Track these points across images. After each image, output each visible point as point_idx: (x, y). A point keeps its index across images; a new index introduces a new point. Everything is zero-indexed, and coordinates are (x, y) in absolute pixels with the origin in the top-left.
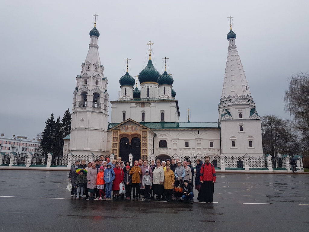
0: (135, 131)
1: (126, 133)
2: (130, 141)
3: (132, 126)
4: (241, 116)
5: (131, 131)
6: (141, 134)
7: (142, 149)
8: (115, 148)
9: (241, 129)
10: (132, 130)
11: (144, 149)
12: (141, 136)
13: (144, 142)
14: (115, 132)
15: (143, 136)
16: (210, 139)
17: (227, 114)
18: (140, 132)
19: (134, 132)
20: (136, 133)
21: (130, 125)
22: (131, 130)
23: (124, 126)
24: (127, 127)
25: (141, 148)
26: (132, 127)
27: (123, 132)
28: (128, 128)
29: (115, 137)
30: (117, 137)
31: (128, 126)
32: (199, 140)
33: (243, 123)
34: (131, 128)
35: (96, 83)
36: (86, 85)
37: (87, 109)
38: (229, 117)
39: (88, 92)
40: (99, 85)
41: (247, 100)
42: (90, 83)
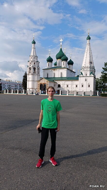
0: (45, 82)
1: (42, 83)
2: (43, 86)
9: (86, 80)
12: (47, 84)
13: (47, 86)
14: (39, 82)
16: (76, 84)
22: (43, 81)
30: (39, 84)
32: (72, 84)
33: (87, 78)
35: (34, 63)
36: (30, 65)
37: (31, 74)
38: (82, 76)
39: (31, 67)
40: (35, 65)
41: (89, 68)
42: (32, 64)
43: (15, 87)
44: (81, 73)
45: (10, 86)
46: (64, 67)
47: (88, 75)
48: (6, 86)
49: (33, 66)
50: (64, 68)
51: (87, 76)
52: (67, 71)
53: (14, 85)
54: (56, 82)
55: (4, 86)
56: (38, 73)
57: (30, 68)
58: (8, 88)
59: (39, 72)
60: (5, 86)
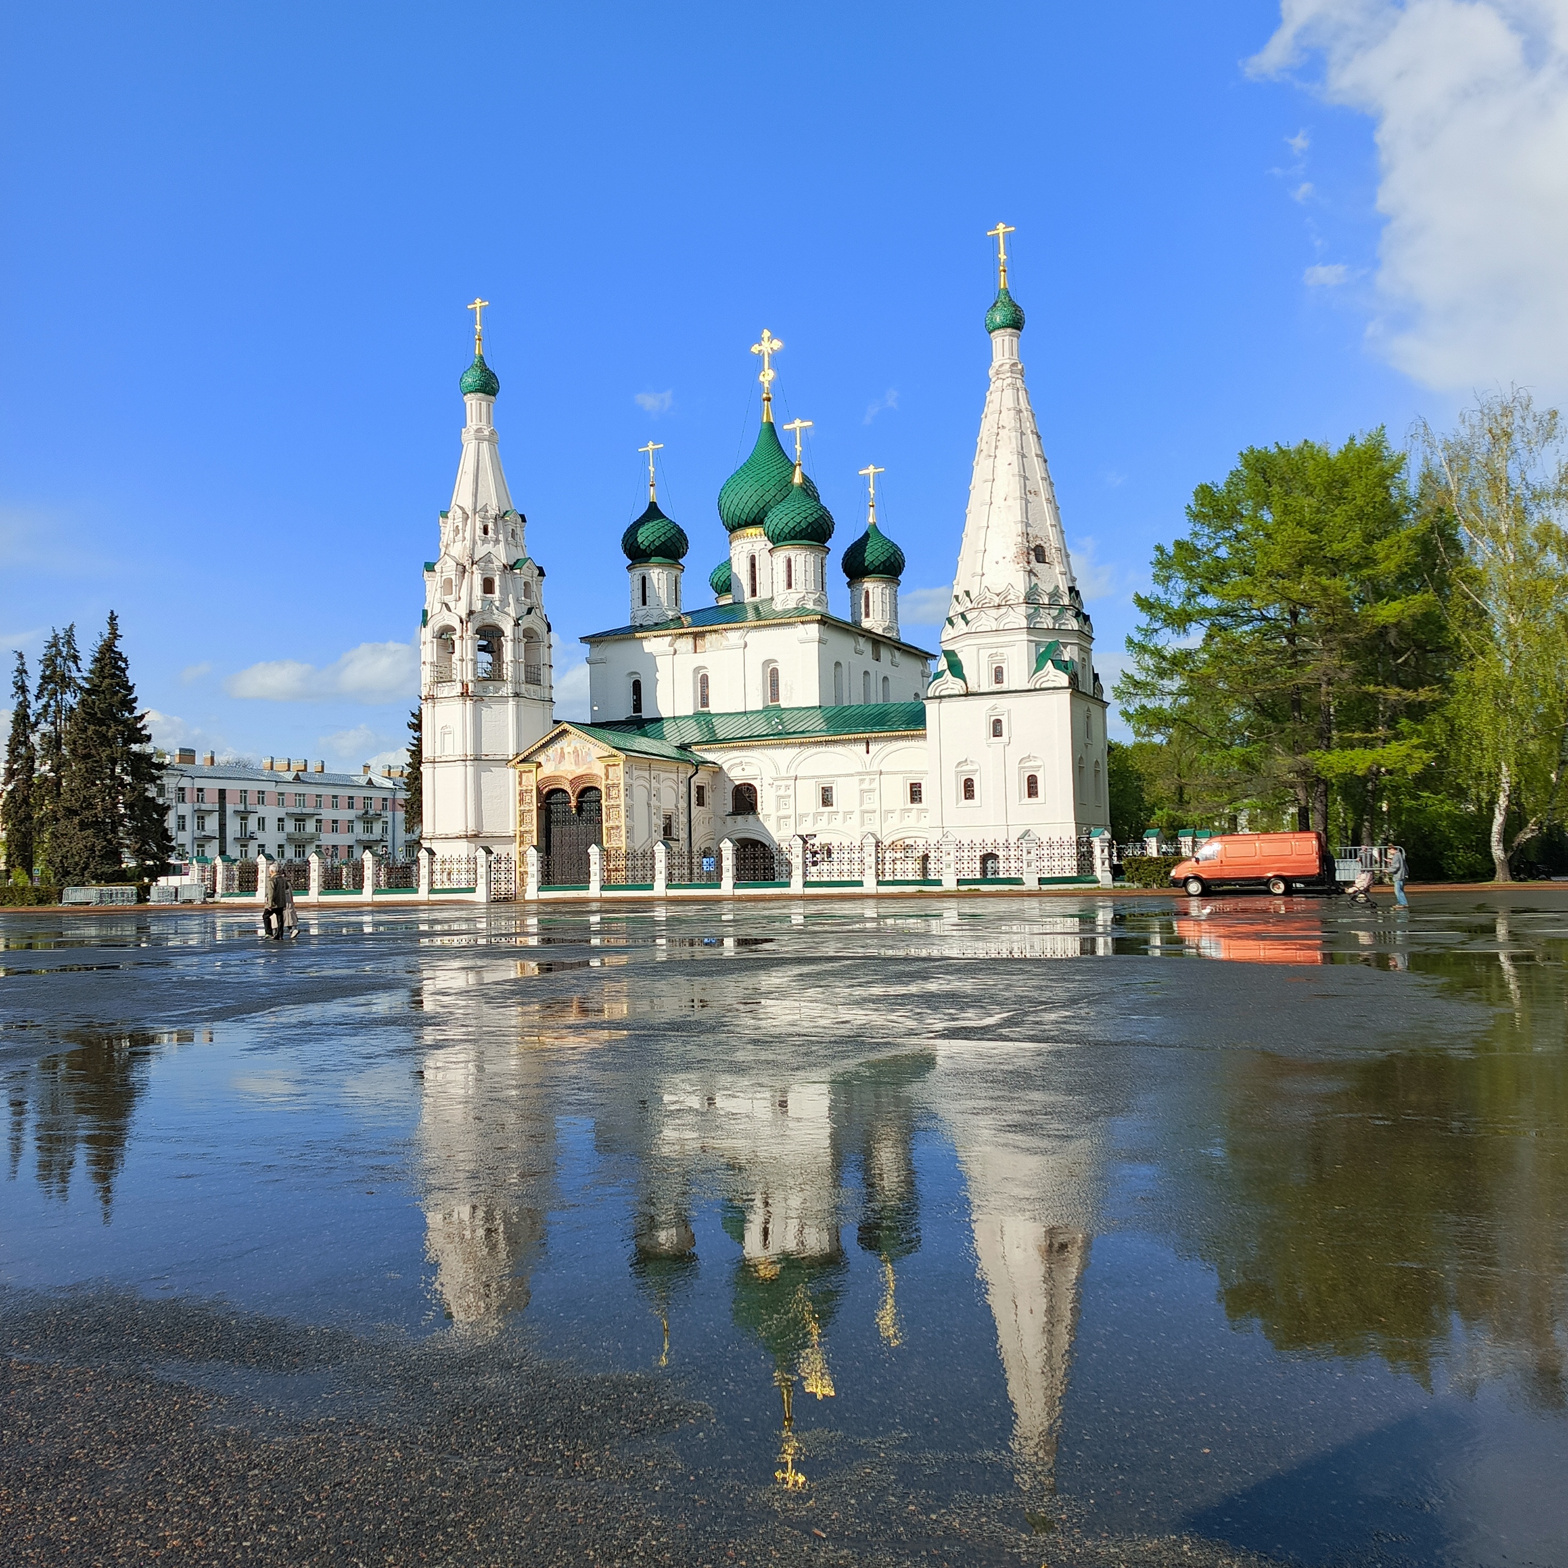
0: (585, 767)
1: (557, 774)
2: (573, 803)
3: (576, 748)
4: (999, 675)
5: (573, 767)
6: (604, 777)
7: (607, 828)
8: (527, 829)
9: (997, 729)
10: (577, 763)
11: (612, 828)
12: (604, 782)
13: (612, 802)
14: (525, 772)
15: (609, 782)
16: (911, 772)
17: (948, 672)
18: (598, 769)
19: (580, 771)
20: (588, 772)
21: (569, 745)
22: (573, 761)
23: (552, 751)
24: (559, 751)
25: (604, 825)
26: (576, 751)
27: (548, 769)
28: (562, 755)
29: (524, 788)
30: (530, 788)
31: (562, 749)
32: (867, 777)
33: (1003, 703)
34: (572, 756)
35: (488, 586)
36: (449, 599)
37: (458, 689)
38: (956, 686)
39: (457, 625)
40: (497, 595)
41: (1022, 610)
42: (464, 593)
43: (359, 827)
44: (950, 655)
45: (310, 826)
46: (792, 605)
47: (1017, 677)
48: (261, 822)
49: (471, 613)
50: (798, 615)
51: (1004, 686)
52: (821, 641)
53: (344, 814)
54: (709, 757)
55: (244, 827)
56: (533, 675)
57: (445, 636)
58: (290, 839)
59: (544, 671)
60: (252, 824)
